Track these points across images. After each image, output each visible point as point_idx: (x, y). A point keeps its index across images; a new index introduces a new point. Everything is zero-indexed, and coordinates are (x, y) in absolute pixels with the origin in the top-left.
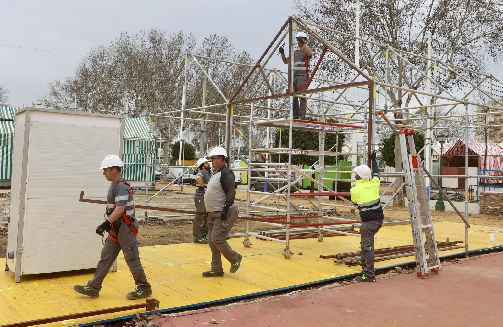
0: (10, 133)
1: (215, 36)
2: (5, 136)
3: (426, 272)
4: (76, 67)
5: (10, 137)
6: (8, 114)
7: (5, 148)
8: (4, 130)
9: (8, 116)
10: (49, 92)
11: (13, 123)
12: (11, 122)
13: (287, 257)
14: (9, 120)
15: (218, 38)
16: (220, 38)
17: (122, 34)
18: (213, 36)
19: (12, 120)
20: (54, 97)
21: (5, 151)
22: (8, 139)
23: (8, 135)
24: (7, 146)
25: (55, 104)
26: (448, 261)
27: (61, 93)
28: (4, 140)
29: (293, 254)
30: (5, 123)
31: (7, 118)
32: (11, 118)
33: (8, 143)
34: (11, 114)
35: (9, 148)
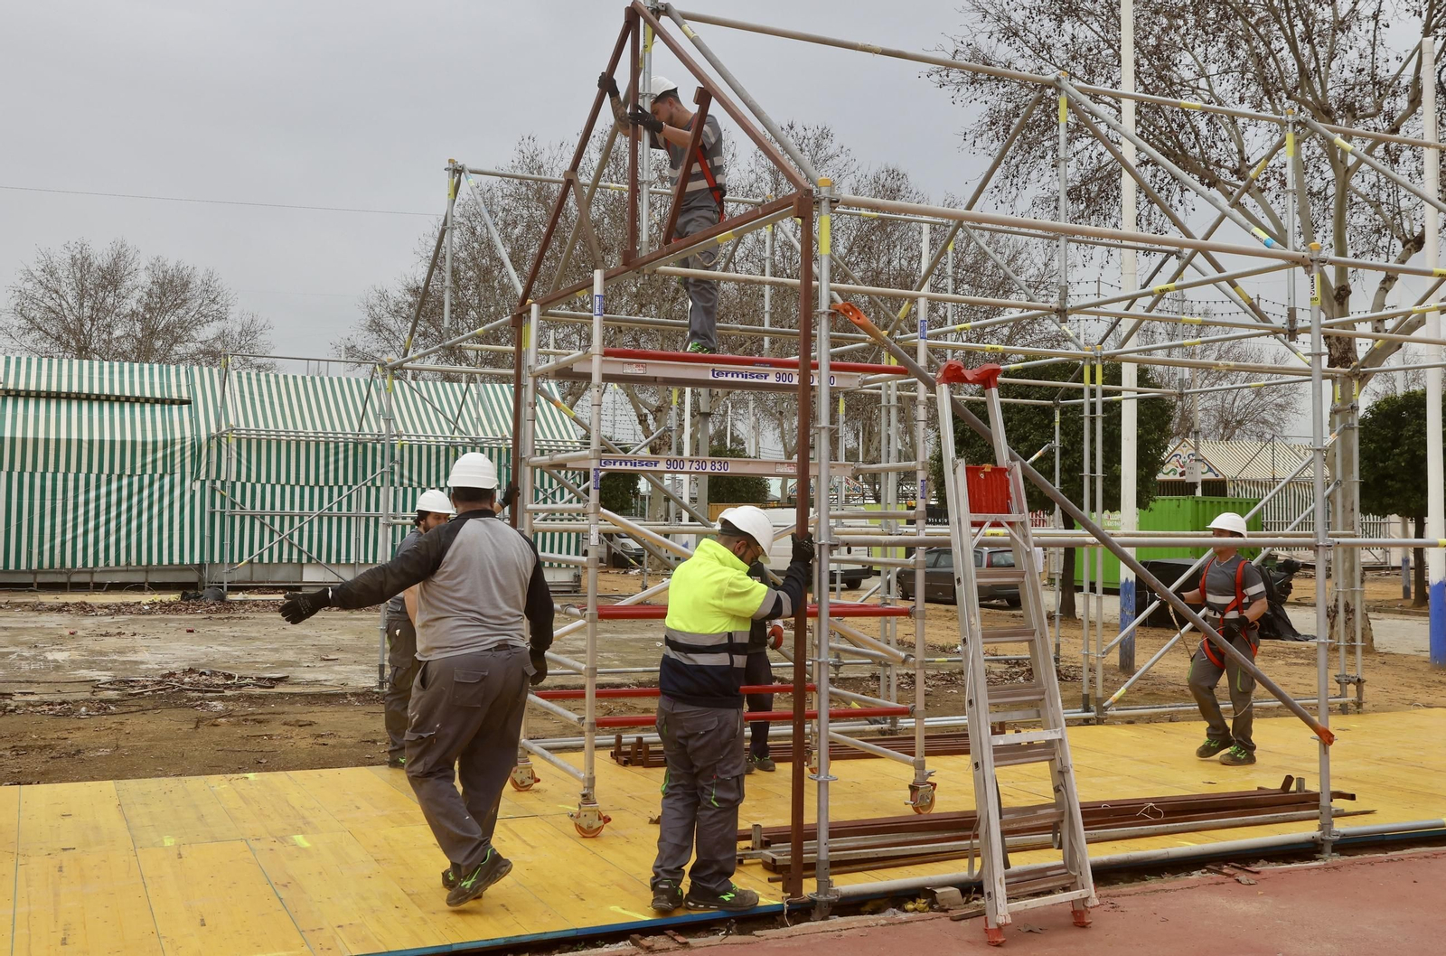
0: (178, 436)
1: (792, 128)
2: (165, 447)
3: (1001, 920)
4: (418, 250)
5: (178, 447)
6: (179, 386)
7: (167, 479)
8: (164, 430)
9: (179, 390)
10: (363, 322)
11: (190, 408)
12: (185, 407)
13: (589, 833)
14: (182, 402)
15: (802, 133)
16: (809, 133)
17: (520, 144)
18: (785, 127)
19: (188, 402)
20: (375, 335)
21: (167, 488)
22: (173, 454)
23: (173, 443)
24: (172, 474)
25: (379, 355)
26: (1210, 871)
27: (390, 322)
28: (165, 457)
29: (607, 820)
30: (170, 411)
31: (175, 396)
32: (185, 397)
33: (173, 466)
34: (188, 386)
35: (177, 477)
